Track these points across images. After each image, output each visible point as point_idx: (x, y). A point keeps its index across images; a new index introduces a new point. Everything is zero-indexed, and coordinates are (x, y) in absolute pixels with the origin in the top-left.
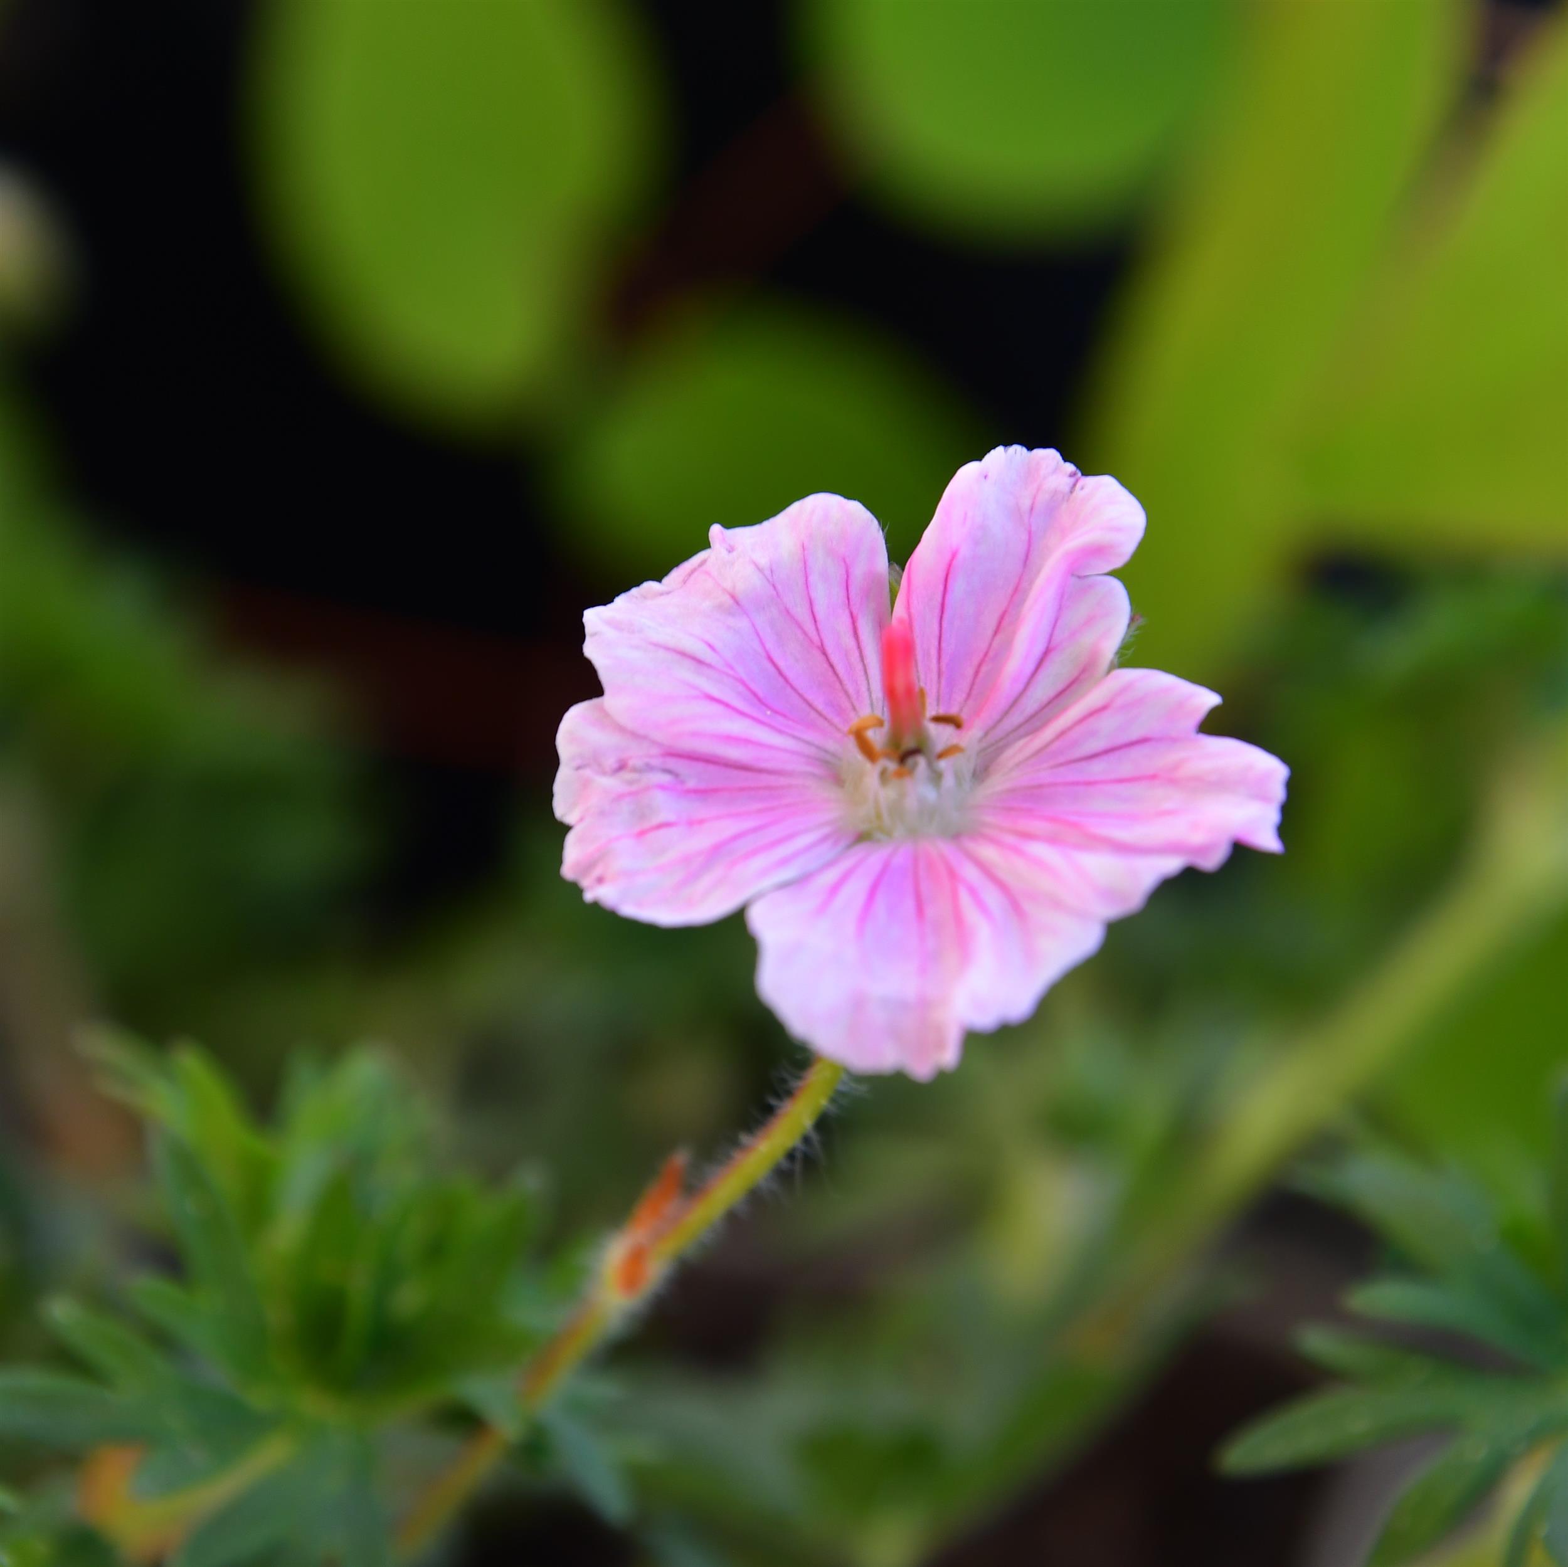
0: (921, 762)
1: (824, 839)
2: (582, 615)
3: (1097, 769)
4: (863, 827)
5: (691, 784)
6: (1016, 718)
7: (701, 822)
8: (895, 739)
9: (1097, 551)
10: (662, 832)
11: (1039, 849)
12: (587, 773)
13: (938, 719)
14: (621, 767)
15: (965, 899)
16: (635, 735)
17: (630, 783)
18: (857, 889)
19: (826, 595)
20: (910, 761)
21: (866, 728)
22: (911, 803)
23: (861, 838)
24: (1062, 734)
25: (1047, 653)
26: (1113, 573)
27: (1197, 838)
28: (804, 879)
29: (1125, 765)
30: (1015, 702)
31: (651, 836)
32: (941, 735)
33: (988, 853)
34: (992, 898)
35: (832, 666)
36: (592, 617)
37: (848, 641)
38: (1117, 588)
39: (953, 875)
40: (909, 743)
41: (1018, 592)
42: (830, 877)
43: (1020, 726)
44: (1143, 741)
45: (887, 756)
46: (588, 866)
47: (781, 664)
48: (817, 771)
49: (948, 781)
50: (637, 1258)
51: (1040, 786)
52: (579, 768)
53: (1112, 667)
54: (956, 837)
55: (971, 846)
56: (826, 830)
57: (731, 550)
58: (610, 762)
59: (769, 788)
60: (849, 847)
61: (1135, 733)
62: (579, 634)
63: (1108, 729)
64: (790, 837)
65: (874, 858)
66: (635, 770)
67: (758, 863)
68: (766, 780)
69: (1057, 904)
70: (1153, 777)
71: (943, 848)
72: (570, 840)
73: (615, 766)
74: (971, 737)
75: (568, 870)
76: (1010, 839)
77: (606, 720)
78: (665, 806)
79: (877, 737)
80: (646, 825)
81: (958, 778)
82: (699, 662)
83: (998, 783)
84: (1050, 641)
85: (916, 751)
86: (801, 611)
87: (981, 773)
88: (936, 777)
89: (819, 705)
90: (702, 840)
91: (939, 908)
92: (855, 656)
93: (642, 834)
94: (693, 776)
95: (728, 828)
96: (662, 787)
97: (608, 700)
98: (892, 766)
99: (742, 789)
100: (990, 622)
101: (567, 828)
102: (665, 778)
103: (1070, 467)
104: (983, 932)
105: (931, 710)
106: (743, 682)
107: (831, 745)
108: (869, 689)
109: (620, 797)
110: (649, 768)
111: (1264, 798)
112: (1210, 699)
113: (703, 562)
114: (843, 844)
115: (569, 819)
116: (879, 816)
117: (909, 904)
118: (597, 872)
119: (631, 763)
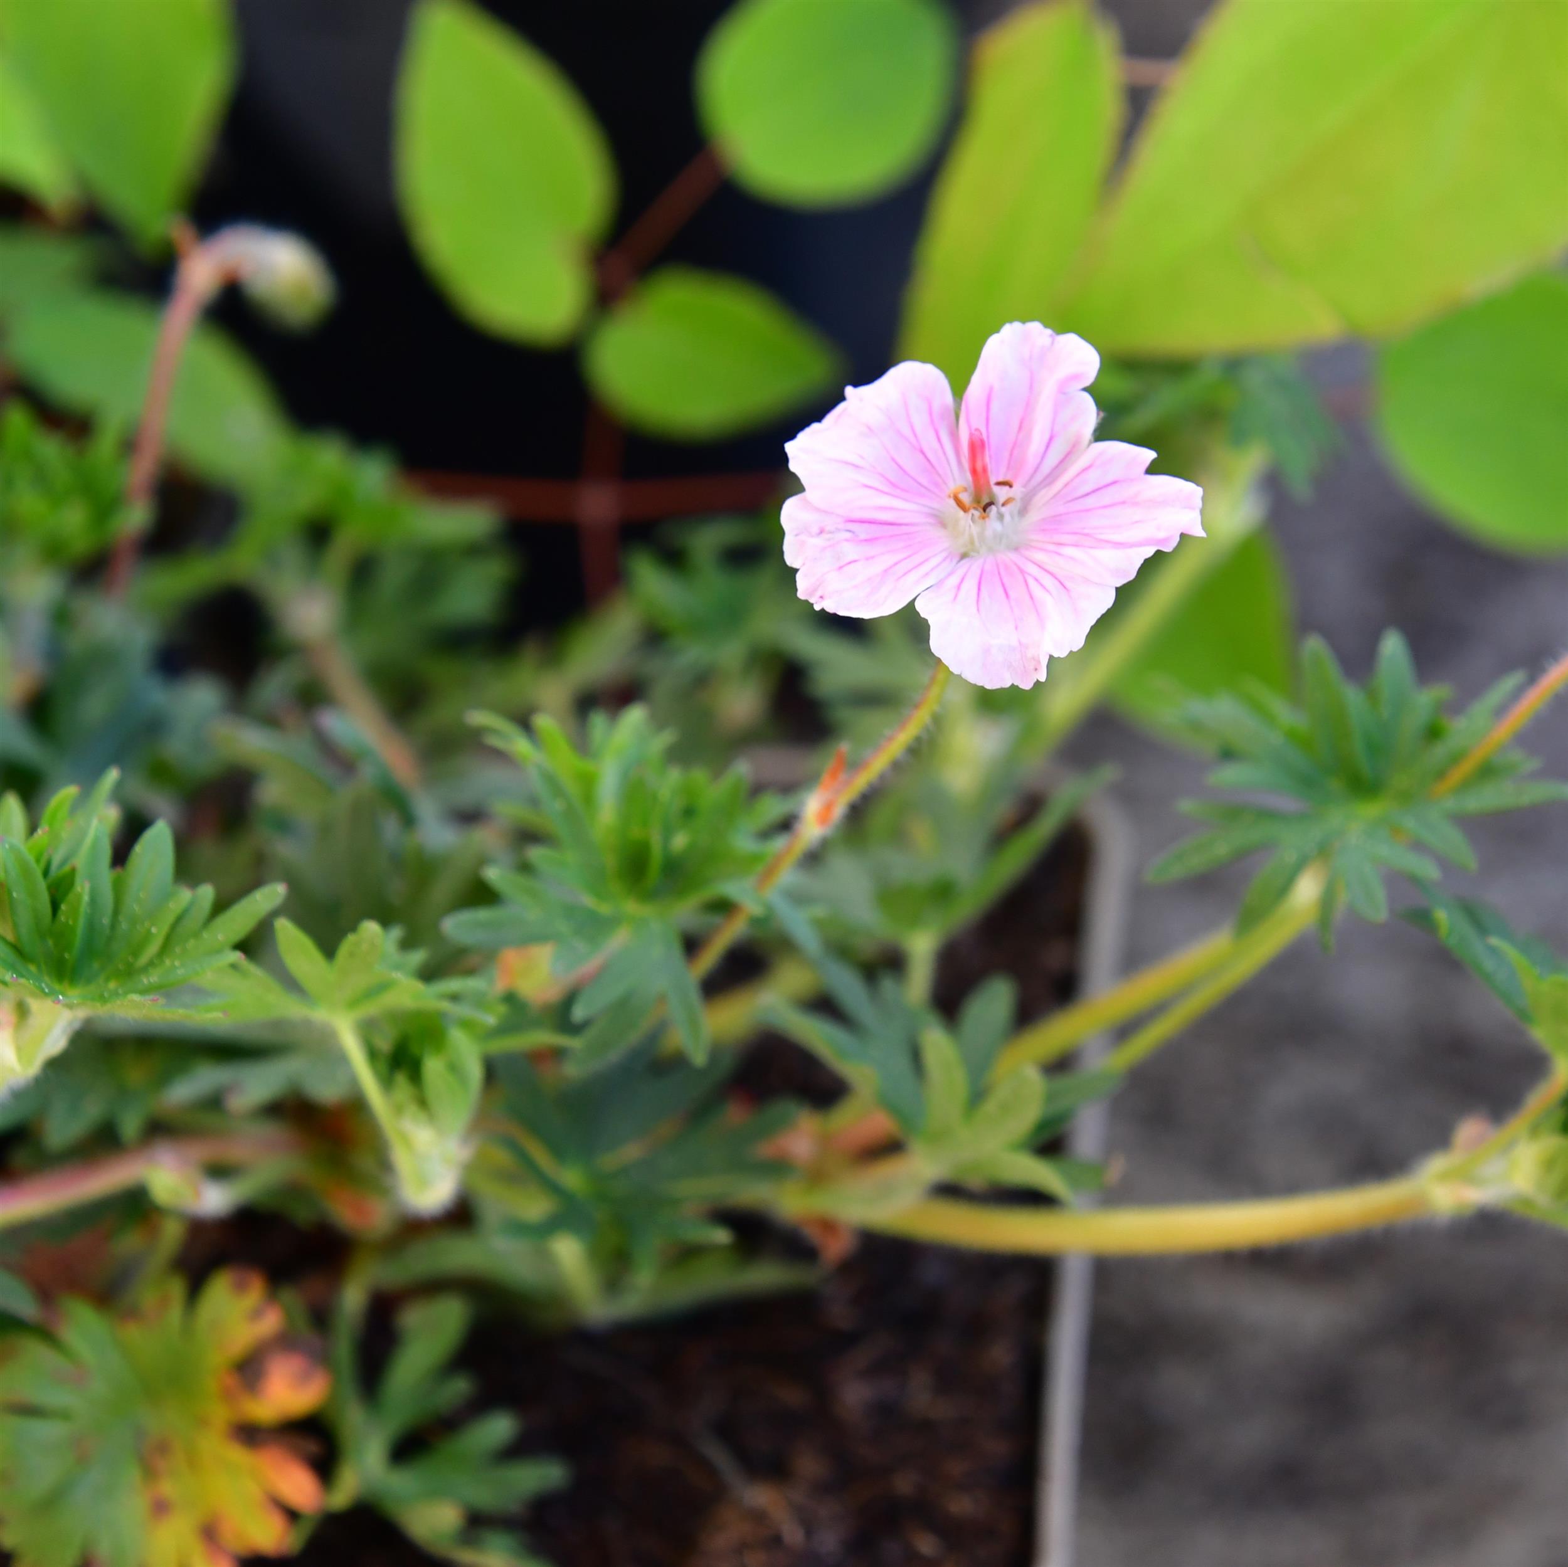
0: (993, 508)
1: (944, 560)
2: (783, 448)
3: (1090, 502)
4: (963, 550)
5: (863, 536)
6: (1039, 477)
7: (872, 557)
8: (977, 499)
9: (1075, 377)
10: (852, 566)
11: (1069, 551)
12: (803, 537)
13: (999, 484)
14: (822, 531)
15: (1031, 582)
16: (825, 512)
17: (829, 540)
18: (970, 585)
19: (920, 421)
20: (988, 510)
21: (959, 493)
22: (989, 533)
23: (964, 556)
24: (1066, 485)
25: (1051, 439)
26: (1085, 389)
27: (1162, 535)
28: (940, 583)
29: (1106, 497)
30: (1037, 469)
31: (845, 569)
32: (1001, 493)
33: (1040, 557)
34: (1048, 581)
35: (928, 460)
36: (790, 447)
37: (935, 444)
38: (1087, 397)
39: (1022, 571)
40: (985, 500)
41: (1029, 406)
42: (954, 580)
43: (1042, 482)
44: (1114, 483)
45: (975, 508)
46: (812, 592)
47: (901, 463)
48: (931, 520)
49: (1007, 518)
50: (828, 807)
51: (1061, 515)
52: (797, 535)
53: (1090, 443)
54: (1016, 549)
55: (1027, 553)
56: (944, 554)
57: (861, 400)
58: (815, 530)
59: (907, 534)
60: (959, 561)
61: (1110, 478)
62: (785, 459)
63: (1093, 479)
64: (927, 560)
65: (973, 567)
66: (830, 532)
67: (912, 577)
68: (904, 529)
69: (1087, 581)
70: (1123, 503)
71: (1012, 556)
72: (799, 576)
73: (818, 531)
74: (1017, 491)
75: (801, 595)
76: (1052, 547)
77: (809, 506)
78: (851, 551)
79: (966, 498)
80: (842, 563)
81: (1012, 517)
82: (856, 466)
83: (1034, 516)
84: (1052, 430)
85: (991, 504)
86: (907, 431)
87: (1023, 511)
88: (1001, 517)
89: (924, 482)
90: (877, 567)
91: (1018, 591)
92: (940, 452)
93: (841, 568)
94: (863, 531)
95: (890, 559)
96: (847, 540)
97: (808, 494)
98: (977, 513)
99: (892, 536)
100: (1015, 424)
101: (796, 570)
102: (848, 535)
103: (1049, 332)
104: (1049, 603)
105: (993, 480)
106: (883, 476)
107: (936, 505)
108: (951, 470)
109: (824, 549)
110: (838, 530)
111: (1191, 508)
112: (1151, 455)
113: (845, 410)
114: (955, 561)
115: (795, 566)
116: (972, 542)
117: (1000, 590)
118: (819, 593)
119: (828, 528)
